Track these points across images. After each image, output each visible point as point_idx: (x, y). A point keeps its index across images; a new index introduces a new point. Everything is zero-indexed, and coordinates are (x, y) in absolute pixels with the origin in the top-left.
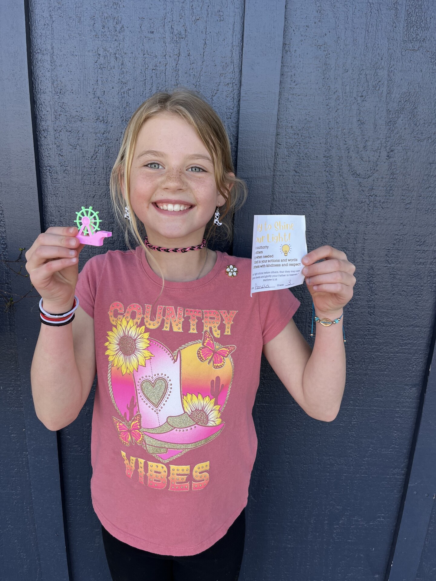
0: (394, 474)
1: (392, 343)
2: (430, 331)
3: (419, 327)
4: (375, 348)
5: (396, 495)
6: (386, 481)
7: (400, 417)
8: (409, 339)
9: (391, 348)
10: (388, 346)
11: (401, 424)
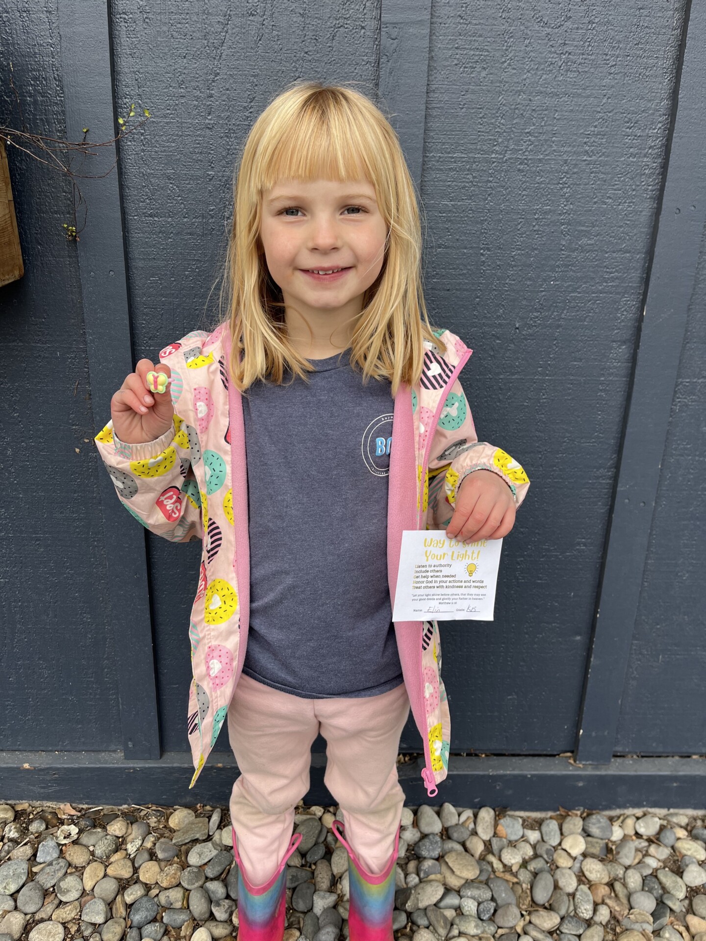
0: (598, 478)
1: (593, 278)
2: (645, 258)
3: (629, 252)
4: (570, 285)
5: (601, 509)
6: (587, 488)
7: (605, 390)
8: (616, 271)
9: (593, 286)
10: (588, 282)
11: (607, 401)
